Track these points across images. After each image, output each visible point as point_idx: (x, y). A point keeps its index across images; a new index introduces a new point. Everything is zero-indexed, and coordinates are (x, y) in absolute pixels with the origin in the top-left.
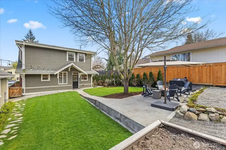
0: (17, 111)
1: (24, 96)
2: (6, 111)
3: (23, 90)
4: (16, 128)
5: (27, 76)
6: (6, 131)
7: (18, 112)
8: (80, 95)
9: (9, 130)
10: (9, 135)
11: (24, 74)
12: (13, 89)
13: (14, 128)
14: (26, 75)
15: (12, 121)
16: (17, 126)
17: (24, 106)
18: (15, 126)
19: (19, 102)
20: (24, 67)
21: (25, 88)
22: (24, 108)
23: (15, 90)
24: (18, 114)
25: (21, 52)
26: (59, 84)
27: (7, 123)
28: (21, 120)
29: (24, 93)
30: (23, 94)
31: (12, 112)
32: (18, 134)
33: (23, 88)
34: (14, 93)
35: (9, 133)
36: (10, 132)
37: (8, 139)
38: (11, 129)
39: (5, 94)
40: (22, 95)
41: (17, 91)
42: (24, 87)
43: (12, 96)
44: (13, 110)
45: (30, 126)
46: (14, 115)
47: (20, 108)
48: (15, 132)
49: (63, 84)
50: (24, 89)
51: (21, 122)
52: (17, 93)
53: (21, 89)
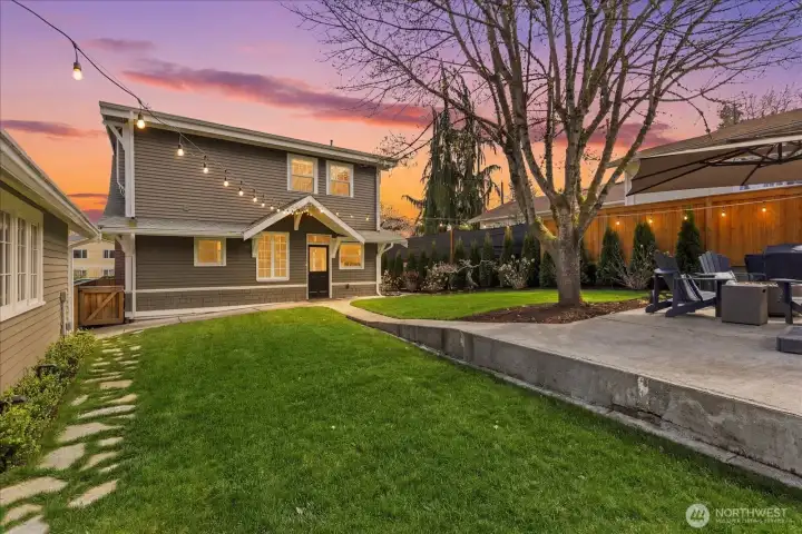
0: (111, 369)
1: (131, 321)
2: (64, 364)
3: (128, 297)
4: (112, 441)
5: (142, 242)
6: (63, 458)
7: (116, 374)
8: (348, 317)
9: (78, 451)
10: (80, 477)
11: (133, 236)
12: (90, 294)
13: (103, 443)
14: (139, 238)
15: (90, 409)
16: (115, 434)
17: (137, 352)
18: (103, 435)
19: (113, 340)
20: (130, 211)
21: (134, 292)
22: (135, 359)
23: (99, 298)
24: (116, 380)
25: (122, 151)
26: (258, 279)
27: (70, 416)
28: (129, 408)
29: (130, 310)
30: (128, 315)
31: (90, 373)
32: (125, 474)
33: (127, 290)
34: (97, 311)
35: (76, 465)
36: (84, 460)
37: (73, 504)
38: (86, 449)
39: (62, 299)
40: (125, 319)
41: (107, 301)
42: (130, 287)
43: (91, 320)
44: (95, 365)
45: (178, 436)
46: (98, 384)
47: (123, 360)
48: (108, 462)
49: (273, 278)
50: (131, 294)
51: (131, 416)
52: (106, 310)
53: (121, 296)
